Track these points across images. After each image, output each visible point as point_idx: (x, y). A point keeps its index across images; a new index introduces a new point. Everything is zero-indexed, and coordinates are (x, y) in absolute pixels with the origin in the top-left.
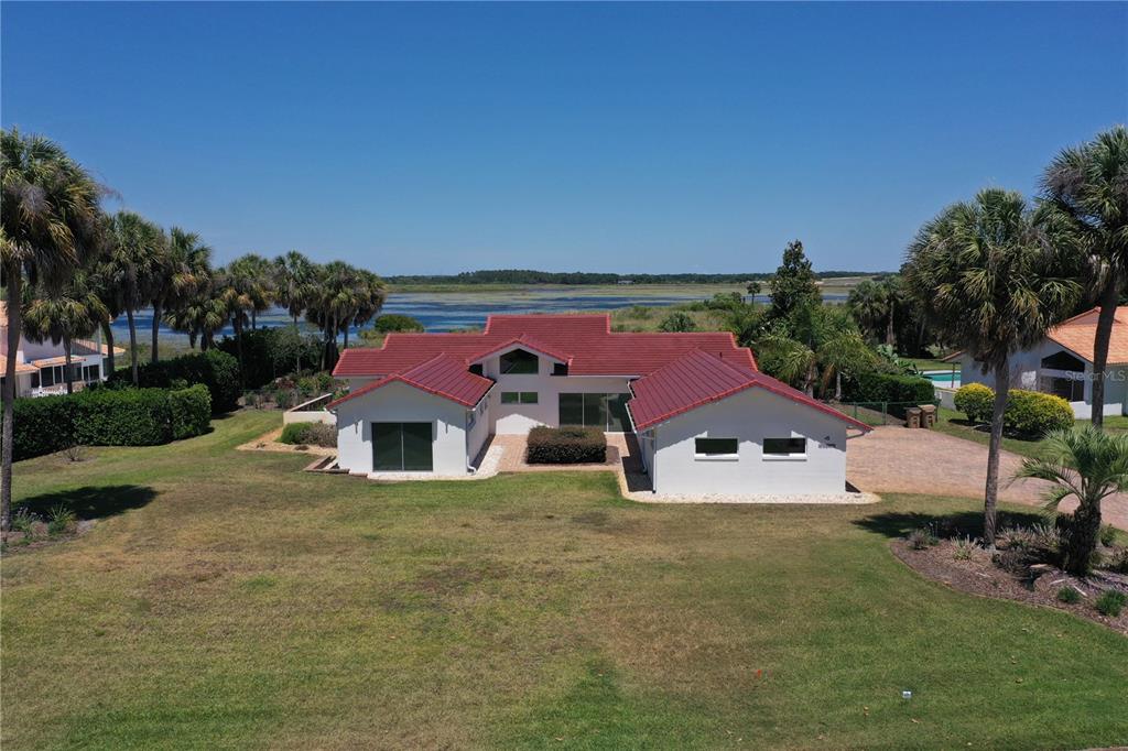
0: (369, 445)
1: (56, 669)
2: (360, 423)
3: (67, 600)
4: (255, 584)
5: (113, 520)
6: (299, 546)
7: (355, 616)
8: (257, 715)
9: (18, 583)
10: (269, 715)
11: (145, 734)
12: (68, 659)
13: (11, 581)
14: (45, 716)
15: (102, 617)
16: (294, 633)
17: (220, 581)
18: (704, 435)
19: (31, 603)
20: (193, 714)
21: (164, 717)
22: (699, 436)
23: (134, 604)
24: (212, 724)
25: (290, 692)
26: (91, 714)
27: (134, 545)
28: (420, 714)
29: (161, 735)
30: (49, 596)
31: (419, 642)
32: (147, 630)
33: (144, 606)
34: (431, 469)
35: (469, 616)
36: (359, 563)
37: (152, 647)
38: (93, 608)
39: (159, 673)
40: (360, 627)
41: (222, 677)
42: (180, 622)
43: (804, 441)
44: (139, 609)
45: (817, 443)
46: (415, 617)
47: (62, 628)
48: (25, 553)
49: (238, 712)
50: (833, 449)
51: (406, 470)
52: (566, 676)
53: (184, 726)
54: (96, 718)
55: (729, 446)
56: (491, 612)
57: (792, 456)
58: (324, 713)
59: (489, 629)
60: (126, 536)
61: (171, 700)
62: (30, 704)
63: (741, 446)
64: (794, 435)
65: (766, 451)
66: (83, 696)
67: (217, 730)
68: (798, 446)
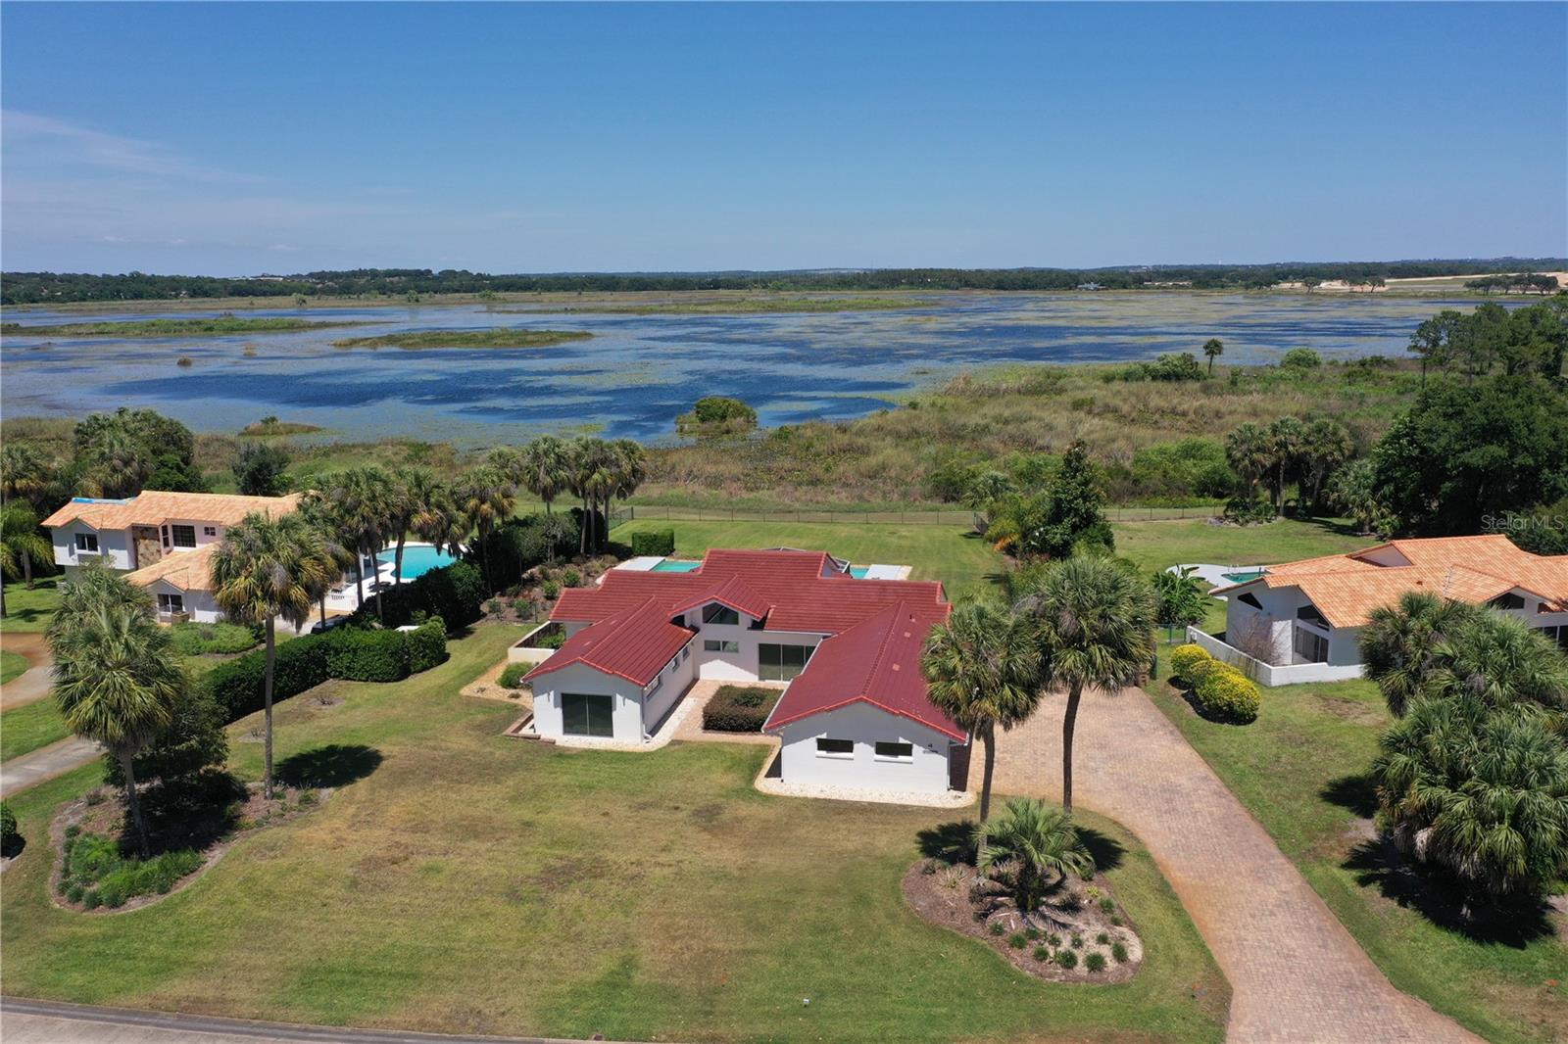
0: (559, 711)
1: (297, 930)
2: (552, 693)
3: (306, 874)
4: (429, 869)
5: (346, 789)
6: (471, 830)
7: (487, 903)
8: (407, 976)
9: (276, 857)
10: (415, 977)
11: (342, 983)
12: (304, 923)
13: (272, 854)
14: (288, 964)
15: (327, 891)
16: (445, 914)
17: (407, 865)
18: (824, 736)
19: (283, 875)
20: (371, 972)
21: (355, 972)
22: (819, 737)
23: (347, 881)
24: (381, 981)
25: (431, 961)
26: (314, 966)
27: (356, 820)
28: (503, 985)
29: (352, 984)
30: (295, 870)
31: (520, 931)
32: (353, 905)
33: (354, 884)
34: (611, 735)
35: (561, 911)
36: (506, 852)
37: (355, 918)
38: (322, 883)
39: (357, 939)
40: (488, 914)
41: (393, 945)
42: (375, 899)
43: (910, 747)
44: (350, 887)
45: (922, 749)
46: (525, 909)
47: (300, 898)
48: (282, 825)
49: (398, 973)
50: (936, 756)
51: (592, 734)
52: (604, 964)
53: (366, 980)
54: (316, 970)
55: (847, 746)
56: (578, 909)
57: (901, 758)
58: (447, 979)
59: (572, 922)
60: (352, 810)
61: (362, 960)
62: (281, 955)
63: (856, 746)
64: (902, 741)
65: (878, 752)
66: (311, 952)
67: (383, 985)
68: (906, 750)
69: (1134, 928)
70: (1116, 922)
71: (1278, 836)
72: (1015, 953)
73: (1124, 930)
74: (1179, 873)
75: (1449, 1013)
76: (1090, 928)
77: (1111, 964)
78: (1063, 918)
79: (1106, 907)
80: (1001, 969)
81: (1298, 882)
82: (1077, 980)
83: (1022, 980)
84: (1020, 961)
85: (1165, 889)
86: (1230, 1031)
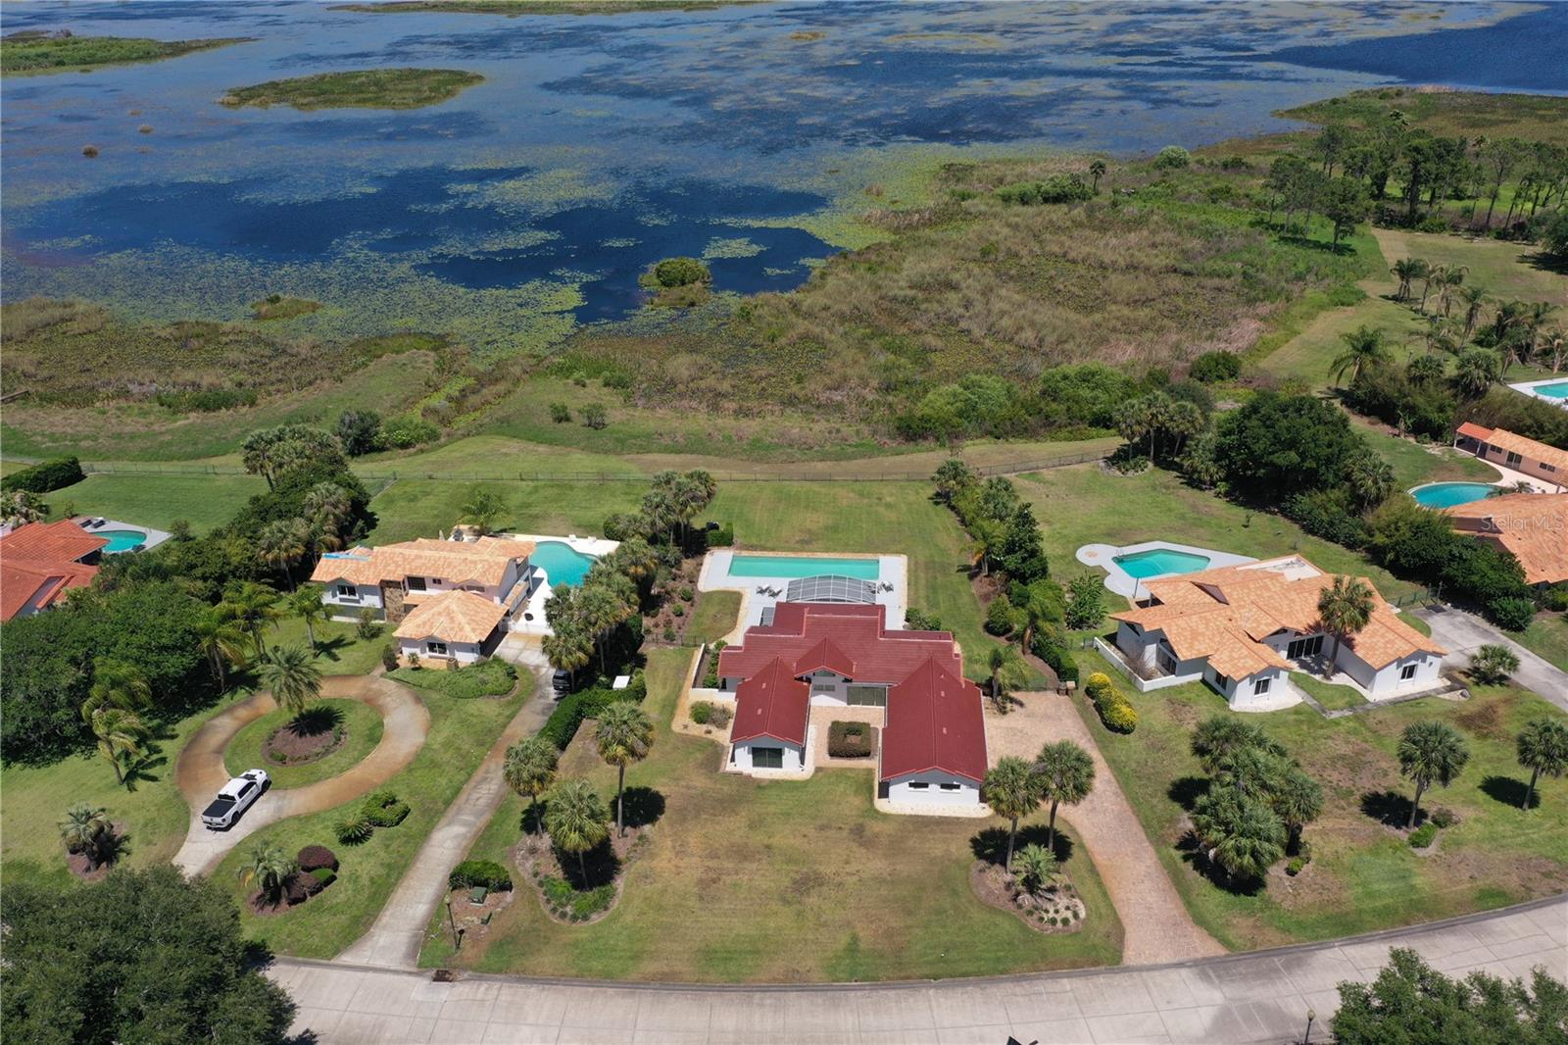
0: (751, 756)
4: (734, 886)
7: (773, 906)
8: (754, 952)
9: (652, 883)
10: (758, 952)
15: (690, 904)
17: (721, 883)
18: (910, 777)
20: (736, 951)
21: (728, 952)
23: (697, 897)
24: (743, 956)
29: (731, 959)
30: (666, 890)
32: (707, 911)
33: (701, 897)
34: (780, 766)
35: (812, 908)
36: (767, 870)
38: (684, 898)
40: (776, 912)
42: (716, 906)
43: (958, 784)
44: (700, 899)
45: (964, 785)
46: (794, 909)
47: (678, 908)
48: (640, 858)
49: (749, 951)
50: (971, 788)
51: (770, 766)
52: (844, 939)
53: (736, 956)
54: (709, 951)
55: (925, 785)
56: (819, 907)
57: (954, 790)
58: (774, 953)
59: (819, 915)
60: (668, 841)
62: (686, 943)
63: (930, 785)
64: (954, 781)
65: (942, 788)
66: (700, 941)
67: (746, 958)
68: (957, 786)
69: (1081, 899)
70: (1073, 896)
71: (1146, 826)
72: (1029, 918)
73: (1077, 901)
74: (1100, 859)
75: (1216, 937)
76: (1062, 901)
77: (1072, 921)
78: (1050, 896)
79: (1068, 888)
80: (1024, 928)
81: (1155, 859)
82: (1058, 931)
83: (1034, 934)
84: (1031, 922)
85: (1093, 869)
86: (1124, 954)
